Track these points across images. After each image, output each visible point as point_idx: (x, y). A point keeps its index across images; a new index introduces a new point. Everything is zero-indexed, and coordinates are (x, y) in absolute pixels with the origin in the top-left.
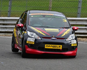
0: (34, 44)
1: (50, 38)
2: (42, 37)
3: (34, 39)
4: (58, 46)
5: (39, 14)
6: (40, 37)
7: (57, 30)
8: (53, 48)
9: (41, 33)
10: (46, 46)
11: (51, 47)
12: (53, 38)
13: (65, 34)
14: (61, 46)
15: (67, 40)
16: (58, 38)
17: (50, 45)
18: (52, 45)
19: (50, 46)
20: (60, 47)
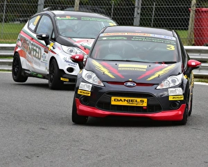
0: (89, 95)
1: (122, 83)
2: (107, 82)
3: (91, 85)
4: (139, 100)
5: (120, 34)
6: (103, 81)
8: (128, 105)
9: (107, 72)
10: (114, 101)
11: (123, 101)
12: (129, 84)
14: (145, 100)
15: (158, 87)
16: (139, 84)
17: (123, 99)
18: (127, 99)
19: (121, 100)
20: (142, 101)
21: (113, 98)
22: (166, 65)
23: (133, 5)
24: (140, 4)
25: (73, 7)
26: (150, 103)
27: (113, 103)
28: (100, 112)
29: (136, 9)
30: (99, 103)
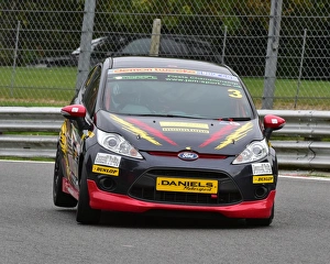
0: (117, 174)
1: (174, 154)
2: (148, 152)
3: (119, 158)
4: (204, 182)
5: (143, 70)
6: (140, 151)
7: (201, 127)
8: (186, 191)
9: (144, 136)
10: (162, 184)
11: (176, 185)
12: (186, 155)
13: (229, 141)
14: (215, 183)
15: (235, 162)
16: (202, 156)
17: (177, 180)
18: (183, 180)
19: (173, 183)
20: (210, 185)
21: (159, 180)
22: (237, 124)
23: (265, 33)
24: (278, 32)
25: (149, 37)
26: (223, 188)
27: (159, 188)
28: (136, 203)
29: (270, 41)
30: (134, 188)
